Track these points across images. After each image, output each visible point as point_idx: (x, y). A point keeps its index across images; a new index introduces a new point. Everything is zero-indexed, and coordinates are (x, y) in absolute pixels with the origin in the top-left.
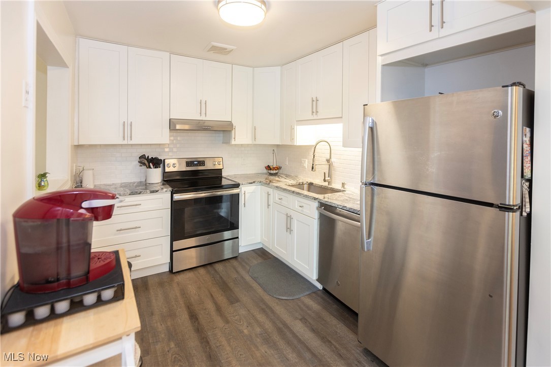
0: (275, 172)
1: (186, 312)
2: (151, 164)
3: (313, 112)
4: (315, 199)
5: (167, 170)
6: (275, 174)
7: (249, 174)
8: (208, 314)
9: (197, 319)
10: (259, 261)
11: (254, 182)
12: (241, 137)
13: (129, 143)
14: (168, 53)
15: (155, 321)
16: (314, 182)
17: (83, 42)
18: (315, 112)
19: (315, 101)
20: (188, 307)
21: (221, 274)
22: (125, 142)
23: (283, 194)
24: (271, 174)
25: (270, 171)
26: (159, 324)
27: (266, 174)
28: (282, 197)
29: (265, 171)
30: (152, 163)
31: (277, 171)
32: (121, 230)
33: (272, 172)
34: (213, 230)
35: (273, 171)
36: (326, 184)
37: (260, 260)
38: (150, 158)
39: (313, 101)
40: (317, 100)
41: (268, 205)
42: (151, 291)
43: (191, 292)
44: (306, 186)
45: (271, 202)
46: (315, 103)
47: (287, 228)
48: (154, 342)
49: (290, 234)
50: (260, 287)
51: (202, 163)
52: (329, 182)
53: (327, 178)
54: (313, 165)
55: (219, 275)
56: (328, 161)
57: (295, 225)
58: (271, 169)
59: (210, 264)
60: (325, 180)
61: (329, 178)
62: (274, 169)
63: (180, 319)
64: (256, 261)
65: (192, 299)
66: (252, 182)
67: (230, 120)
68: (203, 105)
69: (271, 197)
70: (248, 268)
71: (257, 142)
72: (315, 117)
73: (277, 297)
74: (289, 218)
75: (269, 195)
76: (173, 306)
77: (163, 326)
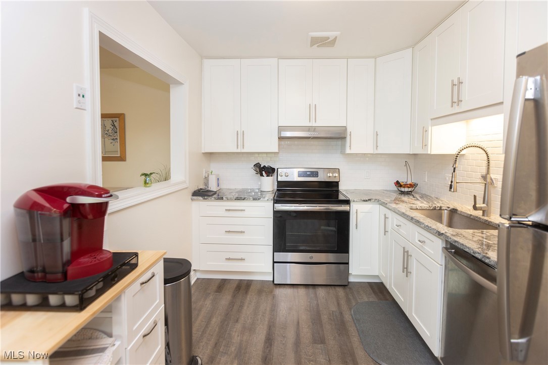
0: (406, 189)
1: (265, 332)
2: (263, 172)
3: (453, 102)
4: (440, 234)
5: (280, 179)
6: (408, 193)
7: (373, 190)
8: (283, 344)
9: (271, 345)
10: (371, 300)
11: (370, 200)
12: (358, 144)
13: (242, 151)
14: (277, 59)
15: (235, 330)
16: (459, 209)
17: (207, 62)
18: (456, 101)
19: (457, 85)
20: (270, 327)
21: (319, 301)
22: (239, 151)
23: (403, 220)
24: (403, 193)
25: (399, 188)
26: (236, 334)
27: (394, 192)
28: (401, 224)
29: (395, 188)
30: (265, 172)
31: (410, 189)
32: (229, 232)
33: (403, 189)
34: (318, 249)
35: (405, 189)
36: (479, 213)
37: (373, 298)
38: (262, 166)
39: (454, 85)
40: (460, 83)
41: (385, 232)
42: (248, 296)
43: (281, 310)
44: (445, 214)
45: (389, 228)
46: (456, 88)
47: (404, 268)
48: (222, 352)
49: (407, 276)
50: (357, 335)
51: (315, 174)
52: (484, 212)
53: (480, 204)
54: (452, 182)
55: (318, 301)
56: (484, 177)
57: (414, 266)
58: (401, 186)
59: (314, 286)
60: (475, 208)
61: (485, 205)
62: (406, 186)
63: (256, 338)
64: (366, 298)
65: (278, 319)
66: (367, 199)
67: (345, 125)
68: (313, 110)
69: (389, 221)
70: (354, 304)
71: (380, 151)
72: (457, 109)
73: (374, 358)
74: (406, 254)
75: (386, 218)
76: (258, 320)
77: (239, 338)
